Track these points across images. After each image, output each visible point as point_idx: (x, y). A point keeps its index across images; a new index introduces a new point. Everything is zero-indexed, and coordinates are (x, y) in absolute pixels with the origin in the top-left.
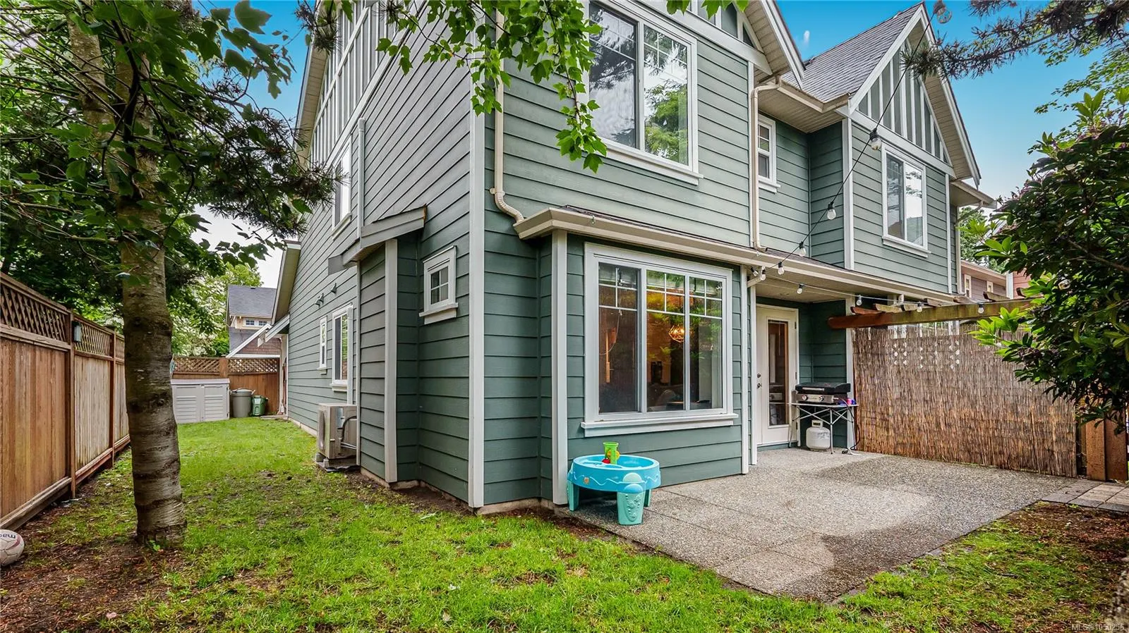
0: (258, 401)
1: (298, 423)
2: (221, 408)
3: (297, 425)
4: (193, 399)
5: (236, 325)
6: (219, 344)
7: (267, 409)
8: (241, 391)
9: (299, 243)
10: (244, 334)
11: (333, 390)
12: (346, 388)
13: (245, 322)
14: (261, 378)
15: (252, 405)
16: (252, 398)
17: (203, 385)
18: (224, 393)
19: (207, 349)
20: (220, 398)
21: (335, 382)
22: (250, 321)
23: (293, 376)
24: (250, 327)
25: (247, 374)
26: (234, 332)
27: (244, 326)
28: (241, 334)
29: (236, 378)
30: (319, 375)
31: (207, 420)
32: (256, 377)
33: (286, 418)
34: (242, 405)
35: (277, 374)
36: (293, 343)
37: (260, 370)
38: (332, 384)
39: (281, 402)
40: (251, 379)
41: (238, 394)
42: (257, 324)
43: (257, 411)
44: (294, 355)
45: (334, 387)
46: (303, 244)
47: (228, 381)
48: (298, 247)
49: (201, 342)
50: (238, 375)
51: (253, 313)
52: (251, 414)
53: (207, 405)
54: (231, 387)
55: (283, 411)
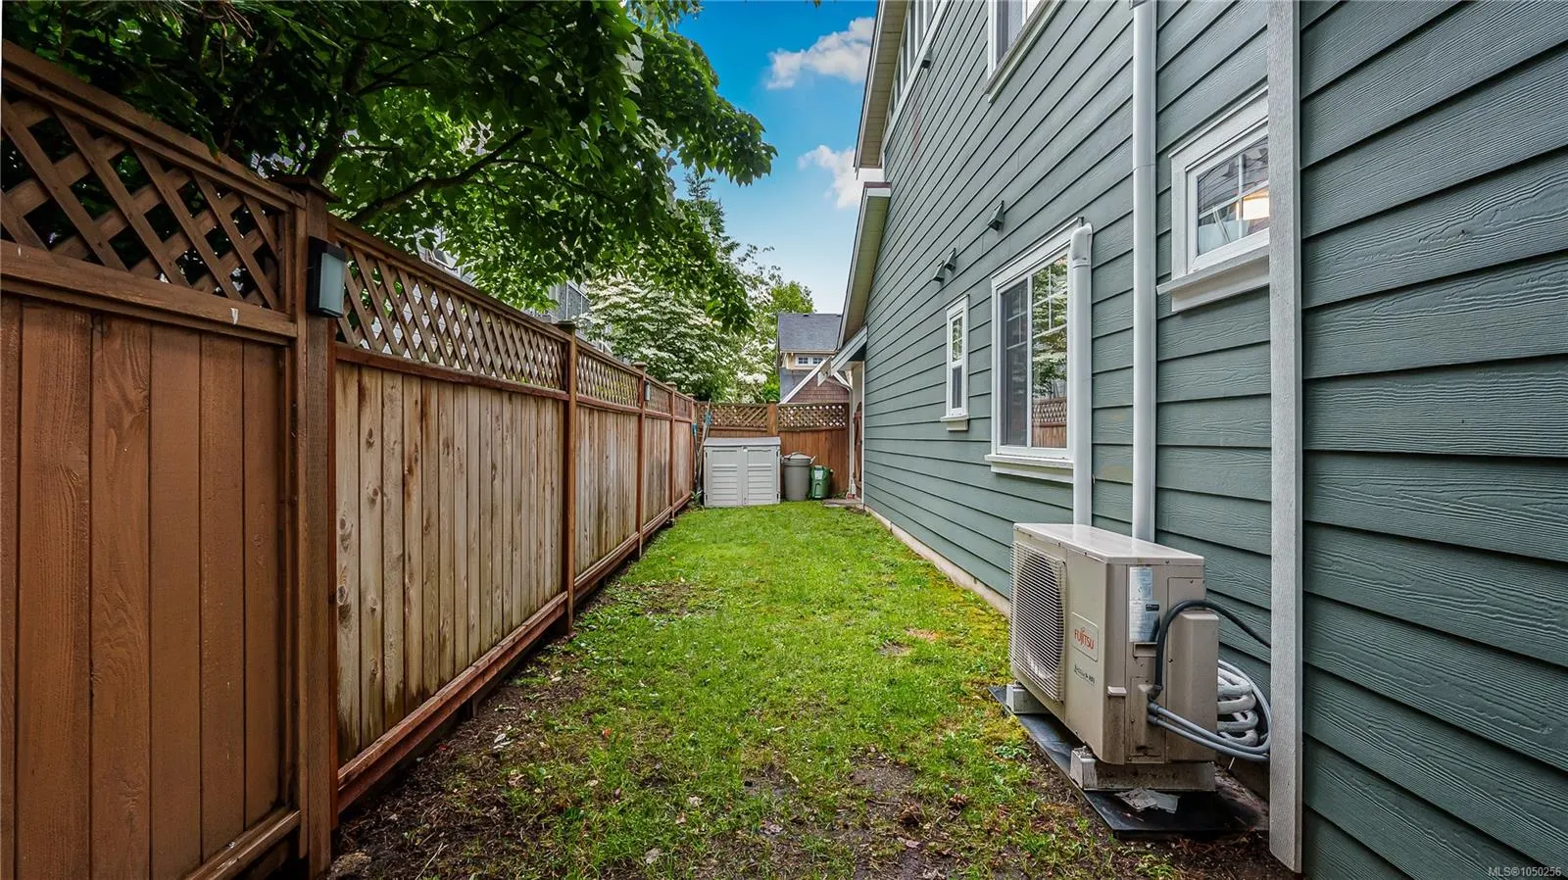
0: (819, 475)
1: (887, 523)
2: (770, 485)
3: (884, 526)
4: (733, 470)
5: (787, 365)
6: (769, 392)
7: (832, 489)
8: (797, 457)
9: (886, 185)
10: (798, 375)
11: (994, 469)
12: (1069, 472)
13: (797, 361)
14: (823, 436)
15: (811, 480)
16: (810, 468)
17: (745, 447)
18: (773, 460)
19: (756, 397)
20: (767, 469)
21: (1000, 452)
22: (803, 359)
23: (877, 433)
24: (803, 367)
25: (804, 430)
26: (785, 373)
27: (796, 365)
28: (793, 377)
29: (788, 436)
30: (942, 433)
31: (750, 503)
32: (816, 435)
33: (861, 507)
34: (797, 478)
35: (845, 430)
36: (874, 375)
37: (822, 423)
38: (992, 456)
39: (851, 478)
40: (810, 438)
41: (792, 463)
42: (811, 362)
43: (818, 492)
44: (875, 397)
45: (997, 464)
46: (894, 184)
47: (777, 441)
48: (886, 192)
49: (750, 388)
50: (792, 431)
51: (807, 347)
52: (809, 496)
53: (751, 480)
54: (783, 451)
55: (854, 492)
